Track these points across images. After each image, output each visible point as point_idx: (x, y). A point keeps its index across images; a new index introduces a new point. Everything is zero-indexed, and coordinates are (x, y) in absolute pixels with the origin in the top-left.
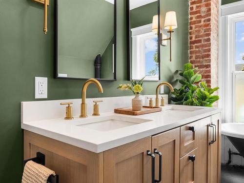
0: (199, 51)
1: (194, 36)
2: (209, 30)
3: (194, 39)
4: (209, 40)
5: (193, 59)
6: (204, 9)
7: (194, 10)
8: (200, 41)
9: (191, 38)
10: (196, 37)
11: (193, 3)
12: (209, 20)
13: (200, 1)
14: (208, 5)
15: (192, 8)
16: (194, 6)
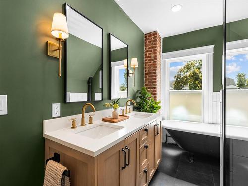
0: (150, 79)
1: (147, 70)
2: (156, 67)
3: (147, 72)
4: (155, 73)
5: (147, 83)
6: (152, 55)
8: (151, 73)
10: (149, 71)
11: (147, 51)
12: (156, 62)
13: (151, 51)
14: (155, 53)
15: (146, 54)
16: (148, 53)
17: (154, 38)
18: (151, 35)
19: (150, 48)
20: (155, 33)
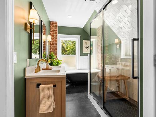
0: (53, 48)
2: (56, 42)
3: (51, 44)
4: (56, 45)
5: (51, 50)
6: (55, 35)
7: (52, 34)
8: (53, 45)
9: (51, 43)
10: (52, 43)
11: (51, 32)
12: (56, 39)
13: (54, 32)
14: (56, 34)
15: (51, 33)
16: (52, 33)
17: (55, 25)
18: (54, 23)
19: (53, 30)
20: (56, 23)
